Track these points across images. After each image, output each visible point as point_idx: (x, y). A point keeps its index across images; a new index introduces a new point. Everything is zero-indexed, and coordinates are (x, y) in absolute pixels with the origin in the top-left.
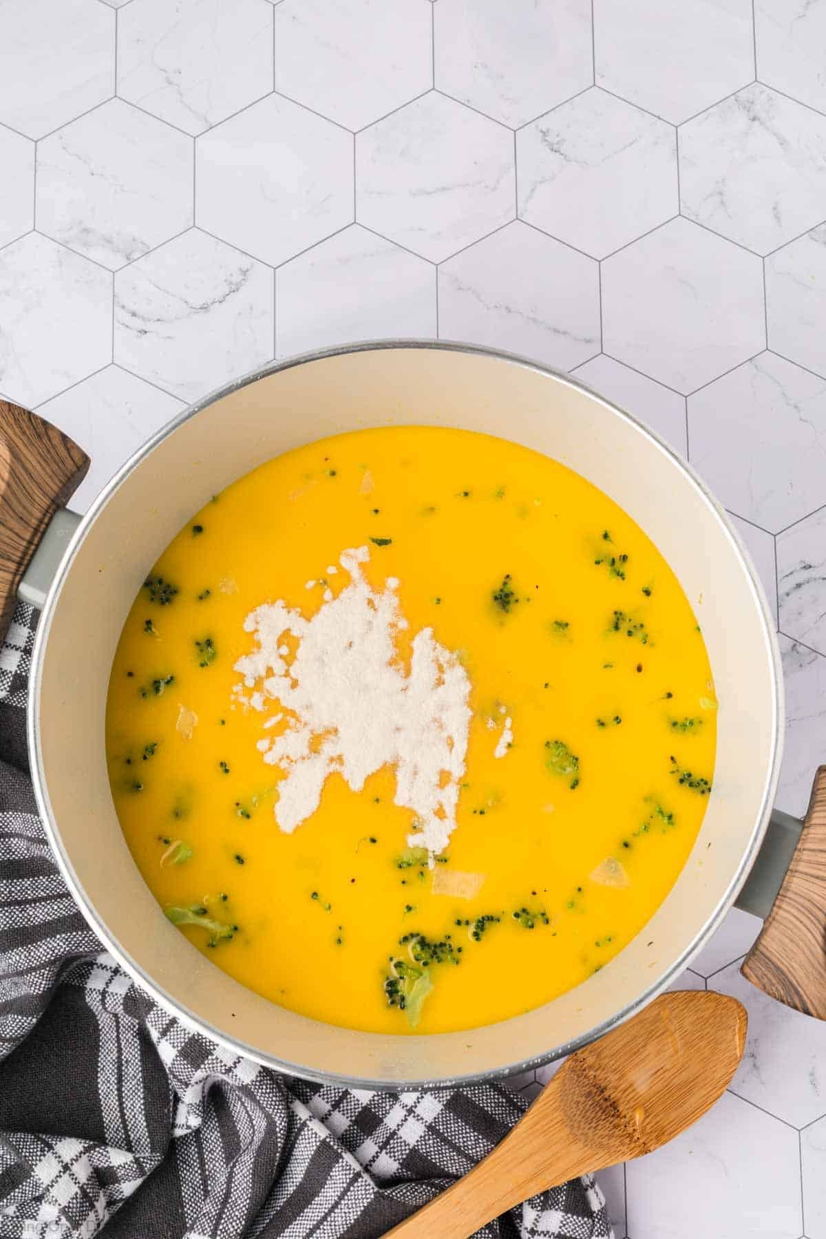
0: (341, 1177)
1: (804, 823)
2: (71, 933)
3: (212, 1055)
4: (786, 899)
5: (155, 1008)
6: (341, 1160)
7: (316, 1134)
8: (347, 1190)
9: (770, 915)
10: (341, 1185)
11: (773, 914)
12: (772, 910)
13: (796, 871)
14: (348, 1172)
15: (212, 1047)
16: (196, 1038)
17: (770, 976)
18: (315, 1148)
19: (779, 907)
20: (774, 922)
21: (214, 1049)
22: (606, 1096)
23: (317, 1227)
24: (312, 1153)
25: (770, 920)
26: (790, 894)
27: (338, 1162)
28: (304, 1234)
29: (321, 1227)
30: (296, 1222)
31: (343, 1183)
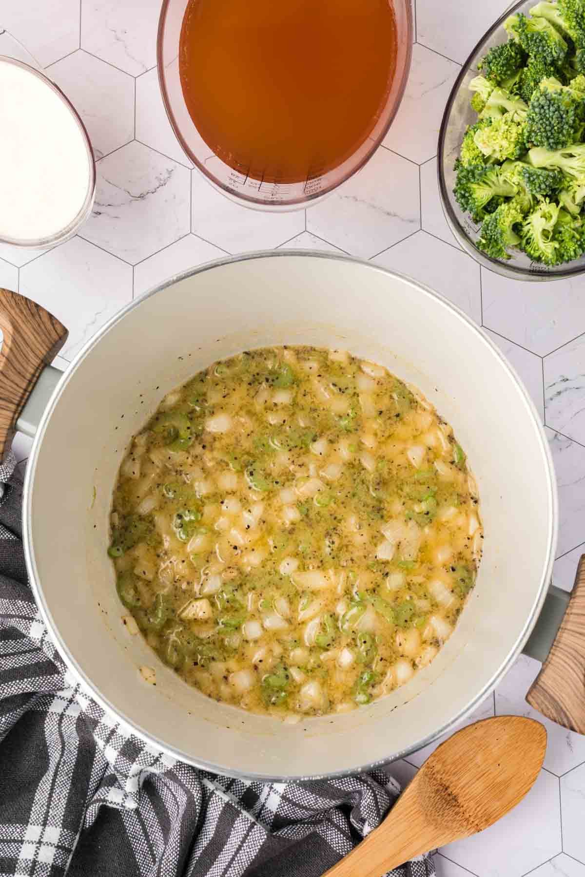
0: (241, 827)
1: (571, 595)
2: (35, 678)
3: (143, 750)
4: (558, 649)
5: (99, 724)
6: (240, 815)
7: (221, 798)
8: (247, 836)
9: (546, 660)
10: (242, 833)
11: (549, 660)
12: (548, 656)
13: (565, 629)
14: (246, 823)
15: (142, 745)
16: (130, 740)
17: (547, 703)
18: (221, 809)
19: (553, 654)
20: (550, 665)
21: (144, 746)
22: (450, 793)
23: (229, 866)
24: (220, 813)
25: (547, 663)
26: (561, 646)
27: (239, 816)
28: (221, 873)
29: (232, 866)
30: (214, 866)
31: (244, 831)
